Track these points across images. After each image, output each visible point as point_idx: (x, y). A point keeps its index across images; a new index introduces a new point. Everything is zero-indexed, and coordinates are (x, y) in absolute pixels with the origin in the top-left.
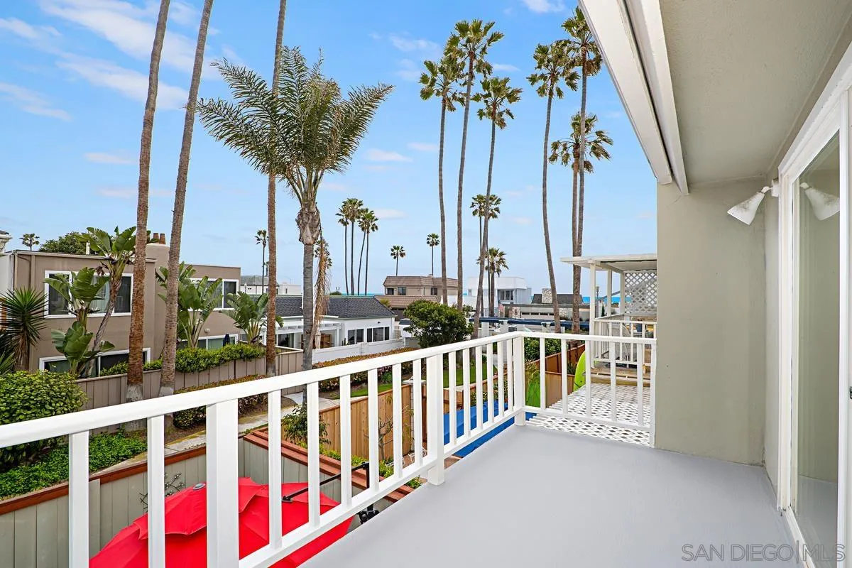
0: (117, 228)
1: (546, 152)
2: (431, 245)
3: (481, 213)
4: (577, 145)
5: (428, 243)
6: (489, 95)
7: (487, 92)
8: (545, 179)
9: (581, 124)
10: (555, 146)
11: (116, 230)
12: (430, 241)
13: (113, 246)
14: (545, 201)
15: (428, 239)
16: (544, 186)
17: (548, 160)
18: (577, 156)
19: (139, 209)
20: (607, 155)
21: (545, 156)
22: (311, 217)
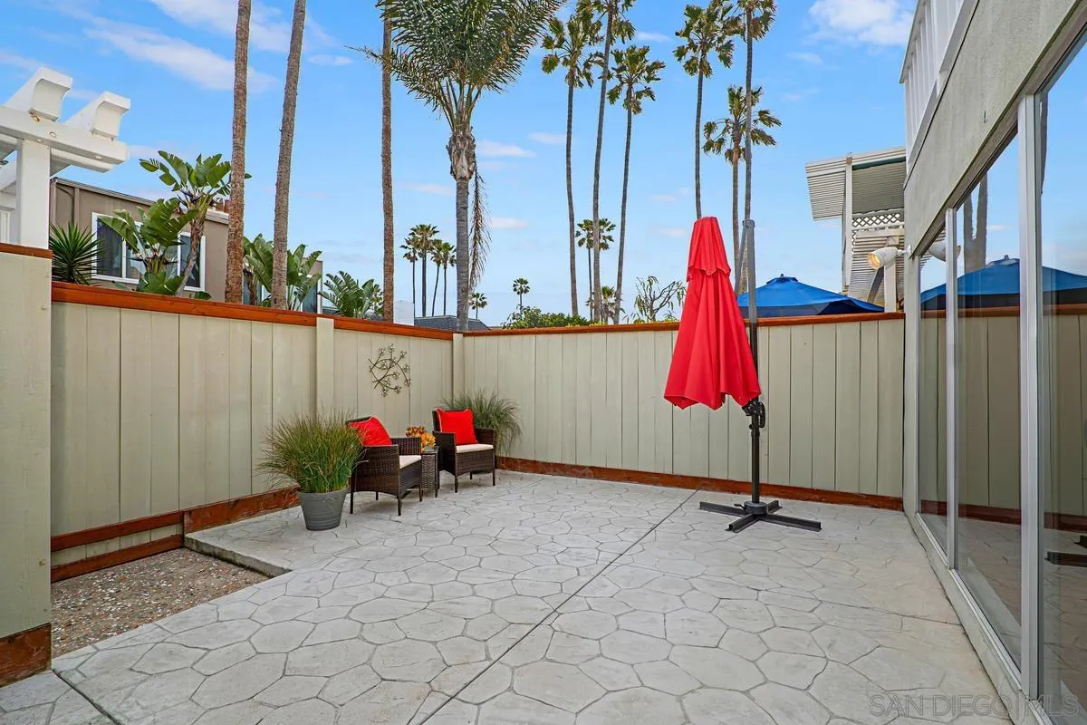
0: (199, 156)
2: (518, 293)
3: (590, 242)
4: (737, 126)
5: (515, 290)
6: (623, 69)
7: (619, 65)
8: (698, 169)
10: (710, 129)
11: (199, 159)
12: (518, 287)
13: (193, 176)
15: (514, 285)
16: (697, 177)
18: (737, 139)
19: (235, 122)
20: (769, 141)
22: (467, 143)
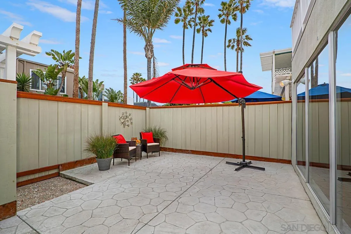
0: (64, 51)
1: (225, 44)
4: (238, 41)
6: (201, 23)
7: (200, 22)
9: (240, 31)
10: (230, 41)
11: (64, 52)
13: (62, 57)
14: (225, 63)
17: (226, 47)
18: (238, 45)
19: (76, 40)
20: (250, 45)
21: (225, 46)
22: (151, 47)
